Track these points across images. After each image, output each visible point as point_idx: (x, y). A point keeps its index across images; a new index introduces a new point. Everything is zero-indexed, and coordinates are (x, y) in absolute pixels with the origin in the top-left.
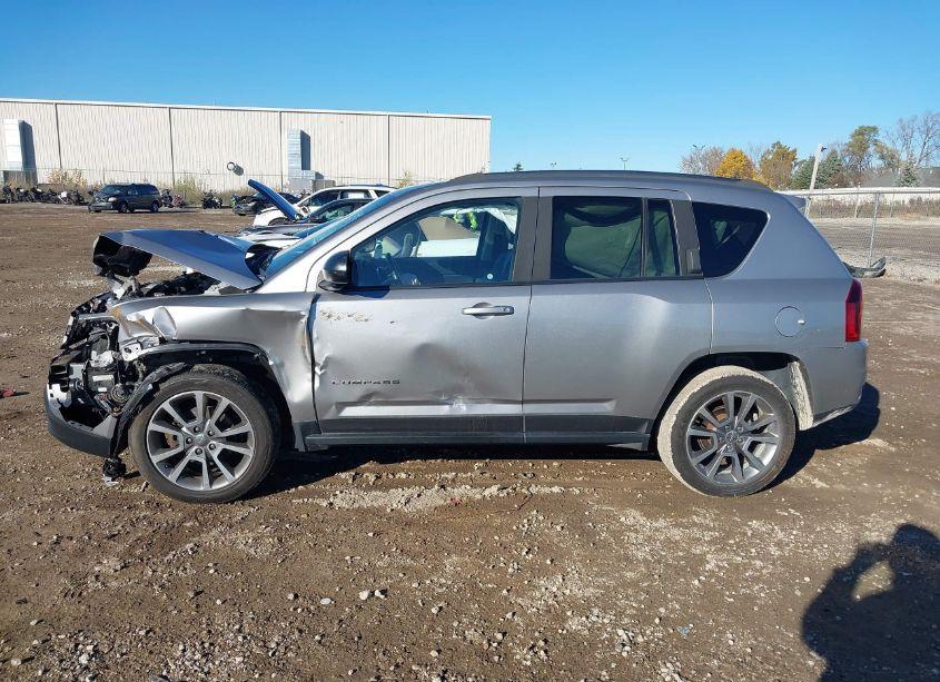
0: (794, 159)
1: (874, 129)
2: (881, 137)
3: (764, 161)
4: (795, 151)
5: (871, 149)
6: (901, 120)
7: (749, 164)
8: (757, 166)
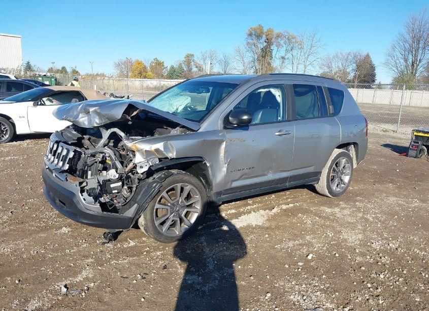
0: (163, 66)
1: (193, 55)
2: (195, 59)
3: (151, 66)
4: (163, 62)
5: (192, 63)
6: (202, 52)
7: (145, 67)
8: (149, 68)
